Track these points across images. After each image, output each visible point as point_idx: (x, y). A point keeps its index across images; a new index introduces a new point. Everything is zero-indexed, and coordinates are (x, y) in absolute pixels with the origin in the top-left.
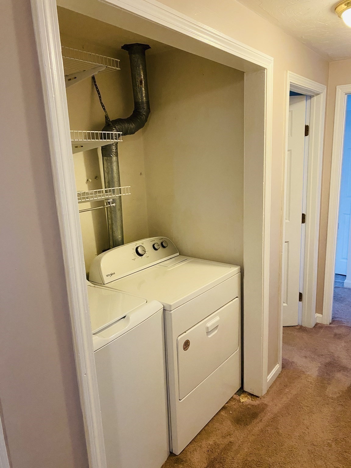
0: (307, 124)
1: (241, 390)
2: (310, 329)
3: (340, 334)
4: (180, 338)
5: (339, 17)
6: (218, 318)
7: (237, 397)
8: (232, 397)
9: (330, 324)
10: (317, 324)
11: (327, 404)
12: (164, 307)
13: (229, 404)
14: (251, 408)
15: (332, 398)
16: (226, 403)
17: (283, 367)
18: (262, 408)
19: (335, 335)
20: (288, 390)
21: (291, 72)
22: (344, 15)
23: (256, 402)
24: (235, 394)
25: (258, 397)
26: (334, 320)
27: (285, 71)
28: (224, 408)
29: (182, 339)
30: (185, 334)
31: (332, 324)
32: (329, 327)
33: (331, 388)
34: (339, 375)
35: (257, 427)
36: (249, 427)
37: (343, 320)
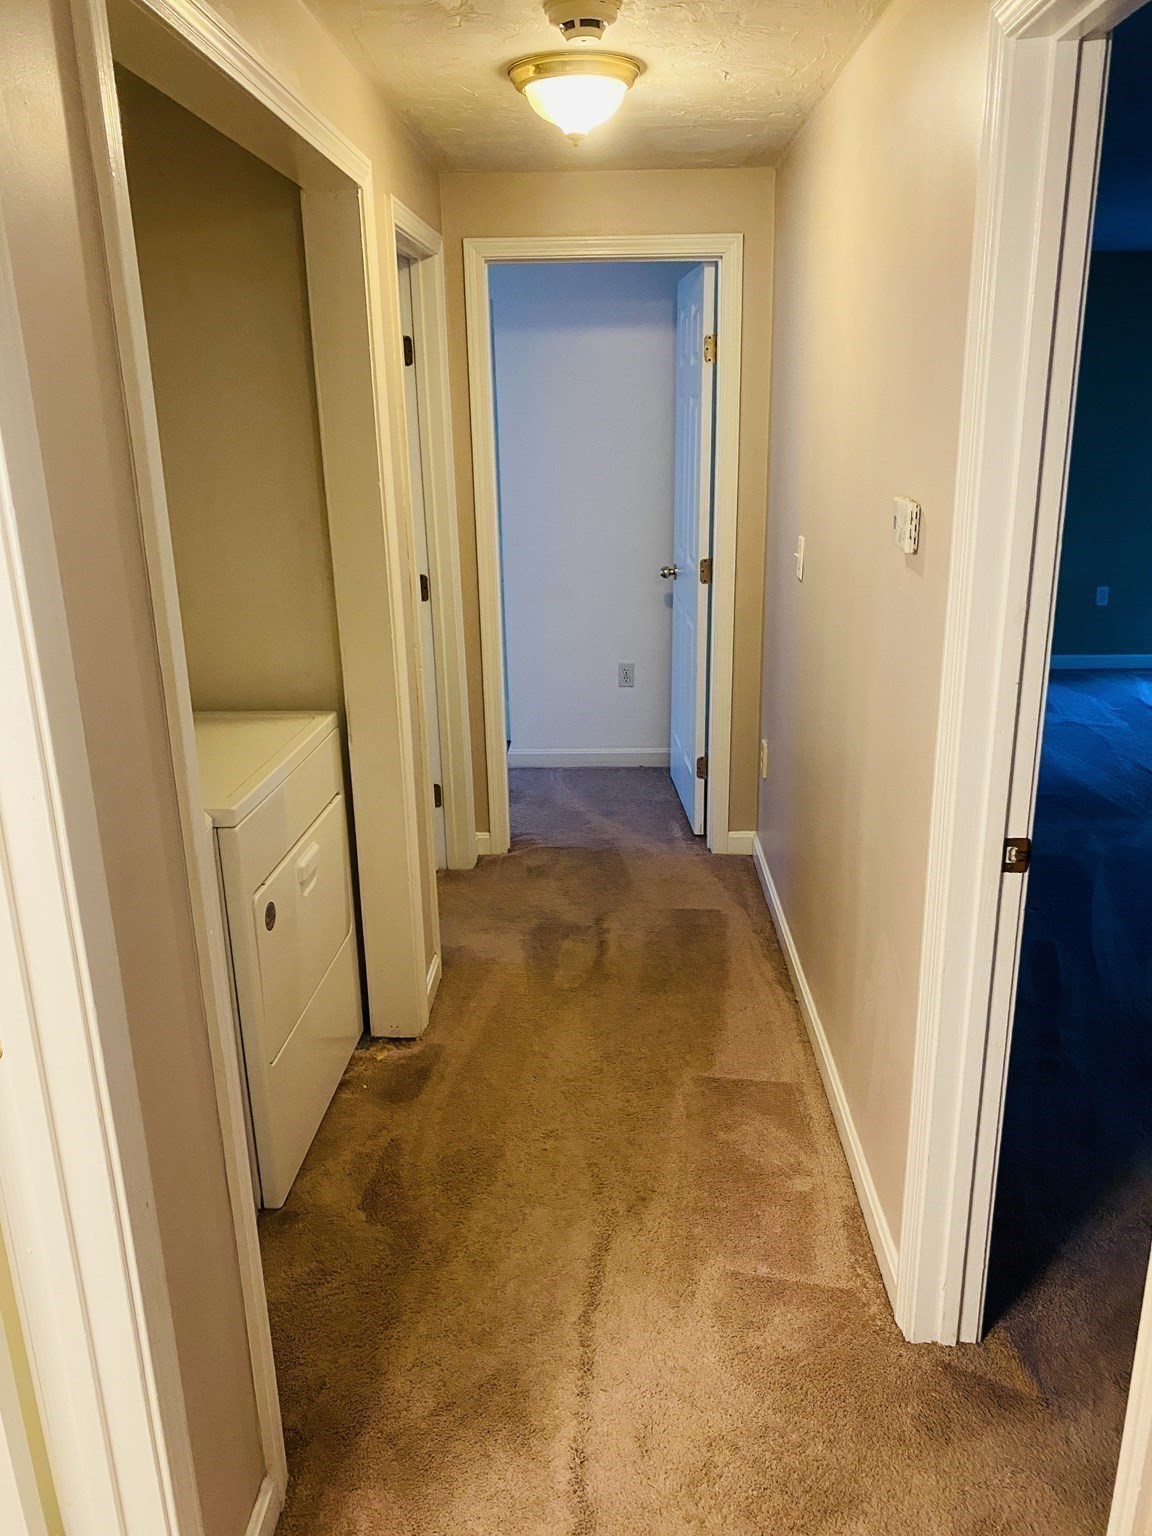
0: (406, 335)
1: (367, 1038)
2: (471, 870)
3: (539, 867)
4: (259, 898)
5: (519, 90)
6: (314, 848)
7: (361, 1053)
8: (353, 1057)
9: (509, 851)
10: (480, 858)
11: (566, 1003)
12: (214, 820)
13: (351, 1074)
14: (408, 1064)
15: (572, 990)
16: (345, 1073)
17: (445, 963)
18: (435, 1054)
19: (530, 870)
20: (475, 1005)
21: (397, 200)
22: (529, 89)
23: (415, 1049)
24: (357, 1049)
25: (414, 1039)
26: (514, 843)
27: (385, 195)
28: (343, 1085)
29: (261, 899)
30: (264, 887)
31: (514, 850)
32: (510, 857)
33: (561, 972)
34: (567, 944)
35: (436, 1093)
36: (423, 1097)
37: (534, 837)
